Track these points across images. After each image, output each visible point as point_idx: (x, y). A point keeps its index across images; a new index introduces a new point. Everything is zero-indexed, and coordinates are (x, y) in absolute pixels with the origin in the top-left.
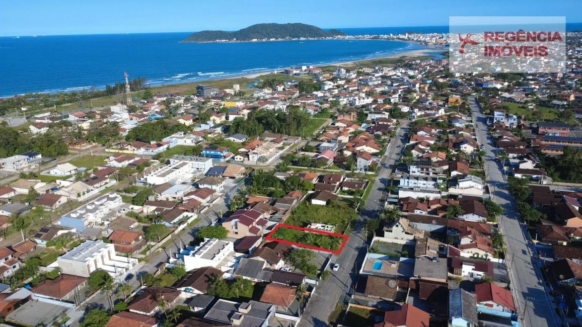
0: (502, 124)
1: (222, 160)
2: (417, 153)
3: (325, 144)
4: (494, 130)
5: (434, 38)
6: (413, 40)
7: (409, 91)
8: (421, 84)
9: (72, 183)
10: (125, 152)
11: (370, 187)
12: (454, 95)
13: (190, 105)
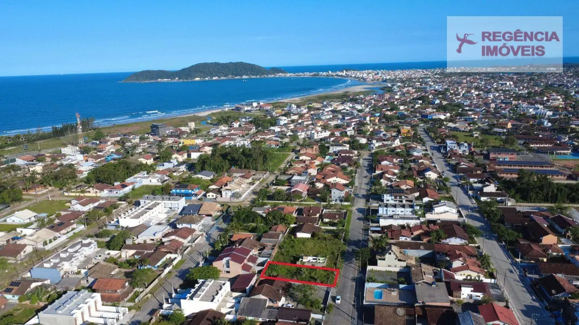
0: (456, 151)
1: (194, 198)
2: (386, 182)
3: (296, 178)
4: (450, 157)
5: (371, 75)
6: (351, 76)
7: (361, 124)
8: (370, 117)
9: (35, 230)
10: (87, 194)
11: (350, 218)
12: (405, 127)
13: (146, 144)
